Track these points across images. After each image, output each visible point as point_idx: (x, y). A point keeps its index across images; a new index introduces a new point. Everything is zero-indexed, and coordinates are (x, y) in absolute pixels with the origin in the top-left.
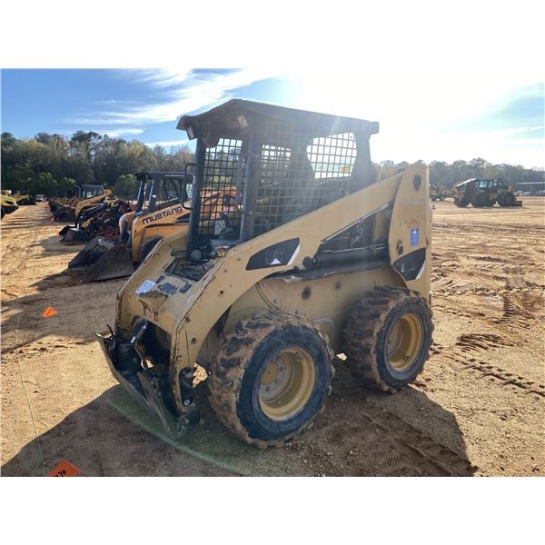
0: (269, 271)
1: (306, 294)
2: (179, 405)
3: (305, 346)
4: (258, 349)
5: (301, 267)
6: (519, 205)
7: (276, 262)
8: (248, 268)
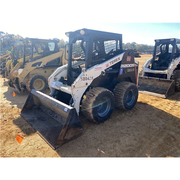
0: (36, 67)
1: (45, 72)
2: (21, 88)
3: (42, 79)
4: (33, 78)
5: (43, 67)
6: (140, 57)
7: (37, 65)
8: (32, 66)
